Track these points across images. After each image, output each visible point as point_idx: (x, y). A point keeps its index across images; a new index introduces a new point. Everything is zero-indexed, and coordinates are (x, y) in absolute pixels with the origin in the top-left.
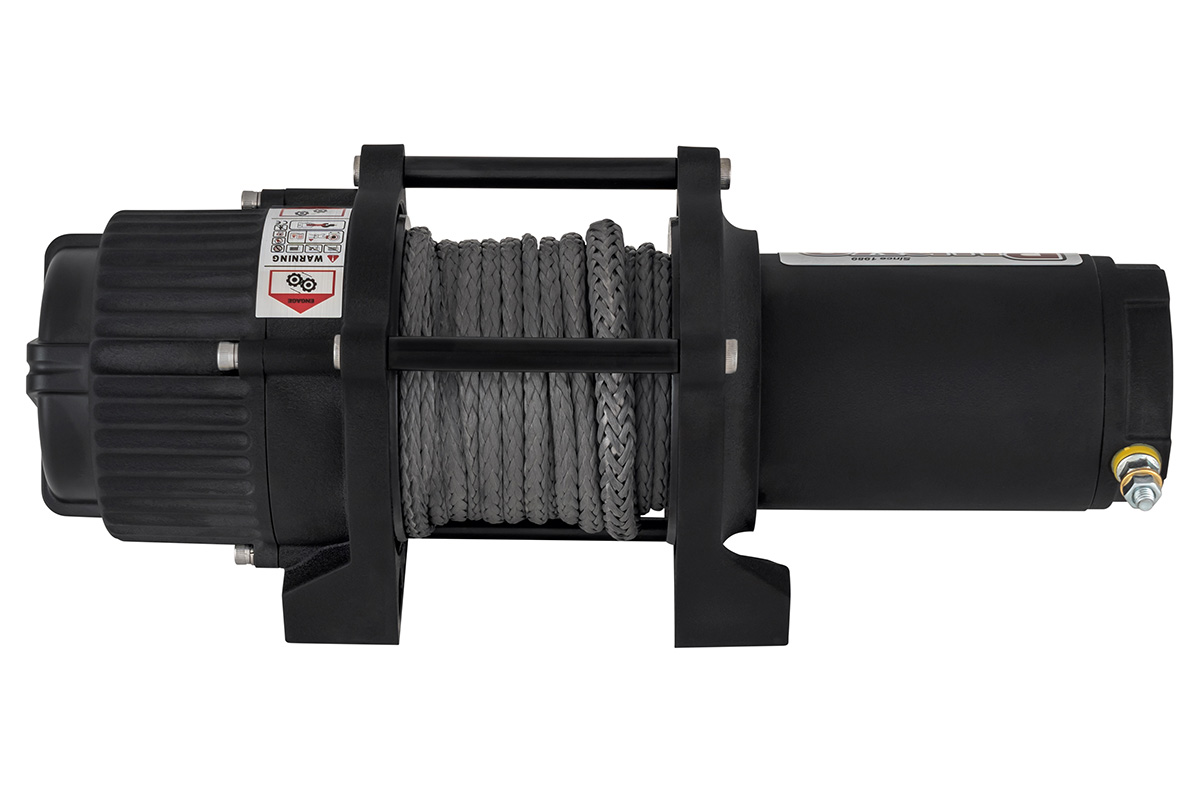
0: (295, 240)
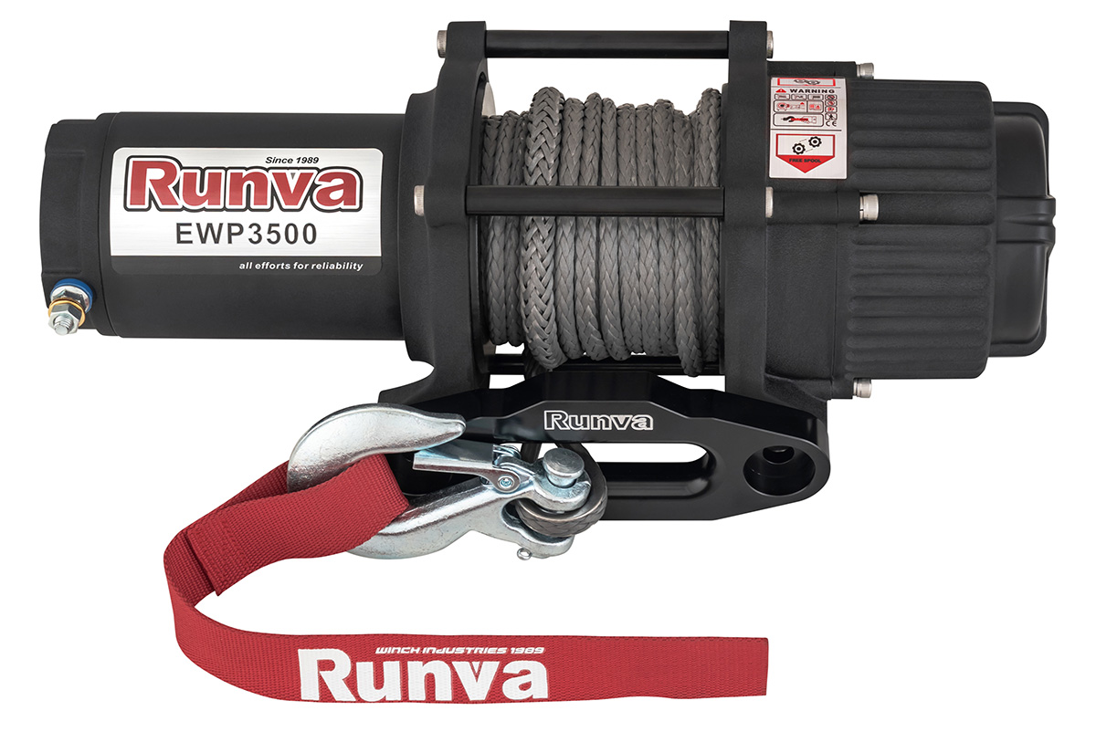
0: (817, 103)
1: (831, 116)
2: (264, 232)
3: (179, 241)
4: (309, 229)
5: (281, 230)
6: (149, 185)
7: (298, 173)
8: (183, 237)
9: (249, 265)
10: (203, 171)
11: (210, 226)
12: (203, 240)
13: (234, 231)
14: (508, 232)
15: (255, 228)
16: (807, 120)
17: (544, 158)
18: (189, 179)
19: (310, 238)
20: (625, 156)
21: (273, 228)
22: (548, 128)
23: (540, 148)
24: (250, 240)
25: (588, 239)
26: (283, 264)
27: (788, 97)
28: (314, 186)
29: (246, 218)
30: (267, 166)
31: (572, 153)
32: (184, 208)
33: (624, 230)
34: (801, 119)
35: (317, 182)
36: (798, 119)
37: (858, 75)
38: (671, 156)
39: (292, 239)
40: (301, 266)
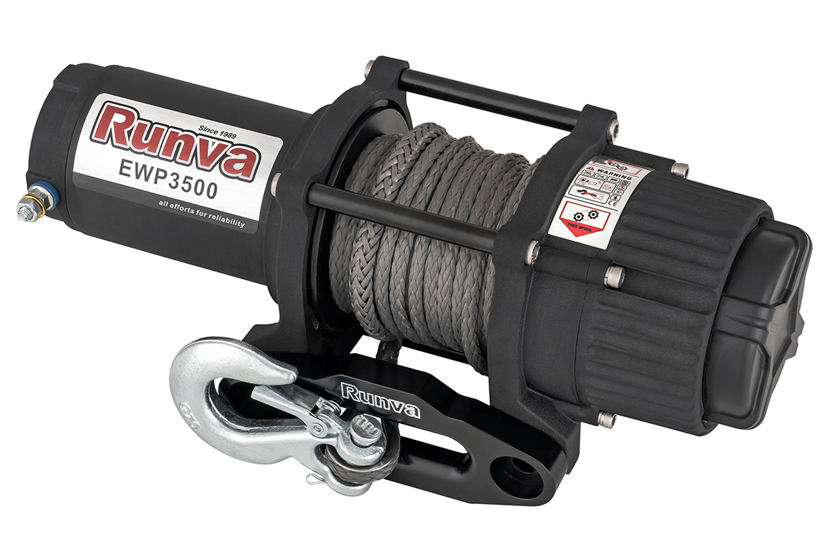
0: (611, 185)
1: (616, 198)
2: (180, 181)
3: (121, 173)
4: (213, 187)
5: (193, 183)
6: (112, 126)
7: (218, 142)
8: (125, 171)
9: (166, 204)
10: (152, 124)
11: (144, 167)
12: (138, 177)
13: (161, 175)
14: (350, 226)
15: (175, 177)
16: (596, 196)
17: (391, 176)
18: (141, 128)
19: (211, 194)
20: (454, 190)
21: (188, 180)
22: (404, 154)
23: (391, 168)
24: (170, 185)
25: (404, 246)
26: (189, 209)
27: (592, 174)
28: (225, 155)
29: (171, 167)
30: (198, 132)
31: (415, 177)
32: (130, 149)
33: (432, 246)
34: (591, 194)
35: (228, 153)
36: (589, 194)
37: (672, 171)
38: (490, 198)
39: (199, 191)
40: (201, 214)
